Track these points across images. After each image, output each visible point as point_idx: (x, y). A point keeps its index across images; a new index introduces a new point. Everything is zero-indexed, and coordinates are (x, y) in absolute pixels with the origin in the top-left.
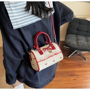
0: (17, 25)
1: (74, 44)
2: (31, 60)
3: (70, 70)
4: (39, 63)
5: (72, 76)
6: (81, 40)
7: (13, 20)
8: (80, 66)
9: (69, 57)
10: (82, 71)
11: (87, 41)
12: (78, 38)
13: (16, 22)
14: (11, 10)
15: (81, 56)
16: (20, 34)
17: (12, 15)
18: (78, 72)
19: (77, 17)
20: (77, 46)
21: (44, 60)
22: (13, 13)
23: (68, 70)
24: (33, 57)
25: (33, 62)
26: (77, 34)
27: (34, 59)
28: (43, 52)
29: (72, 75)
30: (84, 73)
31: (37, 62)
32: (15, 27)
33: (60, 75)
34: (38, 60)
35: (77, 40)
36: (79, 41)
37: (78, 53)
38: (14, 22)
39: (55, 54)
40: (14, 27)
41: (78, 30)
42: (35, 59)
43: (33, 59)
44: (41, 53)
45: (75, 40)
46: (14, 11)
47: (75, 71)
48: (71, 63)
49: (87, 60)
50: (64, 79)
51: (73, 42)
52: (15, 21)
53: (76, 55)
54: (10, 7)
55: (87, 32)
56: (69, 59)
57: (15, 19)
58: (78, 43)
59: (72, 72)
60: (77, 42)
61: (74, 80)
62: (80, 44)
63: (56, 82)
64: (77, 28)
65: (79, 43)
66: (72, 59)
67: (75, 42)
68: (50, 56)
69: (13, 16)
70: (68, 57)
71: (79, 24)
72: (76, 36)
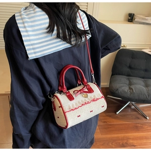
0: (35, 53)
1: (125, 92)
2: (55, 110)
4: (67, 114)
5: (123, 146)
6: (136, 84)
7: (29, 45)
8: (136, 128)
10: (141, 138)
11: (147, 86)
12: (131, 81)
13: (34, 49)
14: (27, 31)
15: (137, 111)
16: (37, 67)
17: (28, 38)
18: (133, 139)
19: (128, 48)
20: (130, 95)
21: (76, 109)
22: (28, 36)
23: (116, 135)
24: (57, 104)
25: (58, 113)
26: (129, 75)
27: (59, 107)
28: (74, 96)
29: (123, 144)
30: (145, 141)
31: (64, 113)
32: (31, 56)
33: (102, 145)
34: (66, 109)
35: (130, 84)
36: (132, 87)
37: (133, 107)
38: (30, 49)
39: (94, 100)
40: (29, 56)
41: (130, 67)
42: (61, 107)
43: (57, 107)
44: (71, 98)
45: (126, 84)
46: (31, 33)
47: (128, 138)
49: (148, 118)
51: (123, 88)
52: (31, 47)
53: (130, 111)
54: (25, 27)
55: (146, 70)
57: (32, 45)
59: (123, 139)
60: (130, 89)
62: (134, 91)
64: (128, 65)
65: (133, 89)
66: (123, 117)
68: (86, 103)
69: (30, 40)
70: (116, 113)
71: (132, 58)
72: (128, 79)
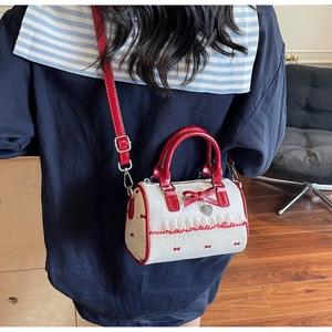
1: (298, 161)
3: (288, 257)
5: (298, 278)
6: (323, 144)
8: (325, 242)
9: (281, 212)
12: (312, 137)
18: (319, 264)
19: (300, 62)
20: (311, 168)
23: (281, 258)
26: (305, 127)
29: (297, 274)
33: (253, 278)
34: (154, 225)
35: (310, 145)
37: (316, 199)
38: (26, 36)
41: (308, 108)
45: (300, 144)
47: (308, 263)
48: (291, 236)
50: (270, 289)
51: (294, 153)
52: (32, 33)
53: (309, 207)
56: (281, 222)
58: (314, 154)
59: (296, 264)
60: (310, 154)
61: (308, 291)
62: (320, 159)
63: (240, 303)
64: (304, 104)
65: (318, 154)
66: (294, 220)
67: (301, 155)
70: (277, 212)
71: (313, 86)
72: (304, 134)
